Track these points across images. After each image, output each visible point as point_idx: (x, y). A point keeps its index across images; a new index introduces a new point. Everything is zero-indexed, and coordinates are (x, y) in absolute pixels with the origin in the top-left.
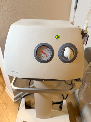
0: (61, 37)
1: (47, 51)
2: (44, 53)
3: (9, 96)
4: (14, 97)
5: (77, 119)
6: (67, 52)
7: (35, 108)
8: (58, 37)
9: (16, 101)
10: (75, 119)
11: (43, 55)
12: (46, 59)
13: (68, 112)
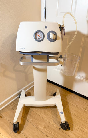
2: (39, 36)
6: (52, 36)
12: (41, 39)
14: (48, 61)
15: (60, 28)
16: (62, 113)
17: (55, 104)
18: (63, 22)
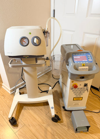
0: (32, 33)
1: (26, 40)
2: (24, 42)
3: (6, 91)
4: (10, 89)
5: (60, 100)
7: (27, 93)
8: (30, 33)
9: (12, 93)
10: (59, 100)
11: (24, 43)
12: (26, 44)
13: (52, 93)
14: (37, 62)
15: (44, 32)
16: (52, 108)
17: (47, 100)
18: (47, 27)
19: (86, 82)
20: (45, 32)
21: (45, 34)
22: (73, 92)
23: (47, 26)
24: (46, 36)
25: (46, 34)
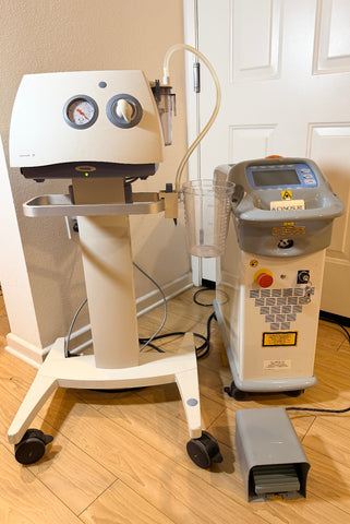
0: (109, 85)
2: (81, 113)
4: (41, 351)
6: (122, 108)
8: (103, 85)
12: (86, 121)
15: (153, 89)
16: (192, 402)
17: (173, 376)
18: (165, 73)
19: (303, 264)
20: (158, 91)
21: (158, 100)
22: (259, 308)
23: (165, 70)
24: (162, 105)
25: (163, 98)
